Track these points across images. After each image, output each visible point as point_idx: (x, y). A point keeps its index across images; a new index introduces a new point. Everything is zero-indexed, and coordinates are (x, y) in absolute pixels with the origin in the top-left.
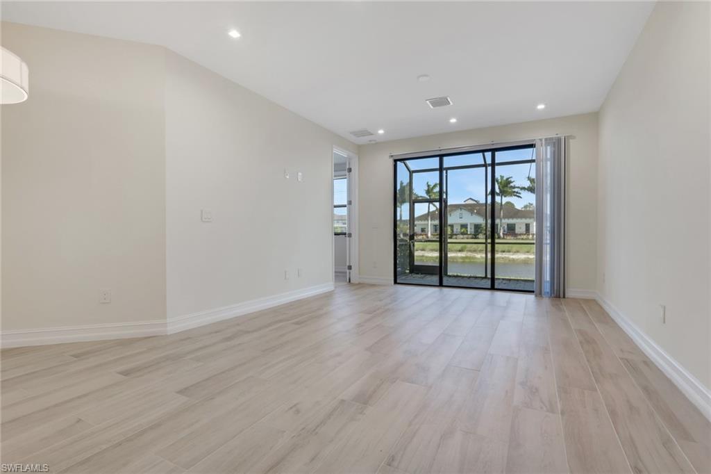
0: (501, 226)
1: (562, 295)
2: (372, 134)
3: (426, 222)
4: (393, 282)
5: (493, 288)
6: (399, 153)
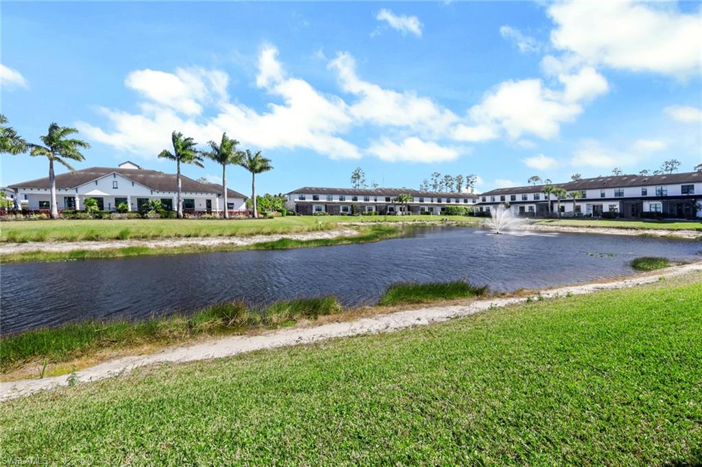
0: (179, 201)
3: (48, 192)
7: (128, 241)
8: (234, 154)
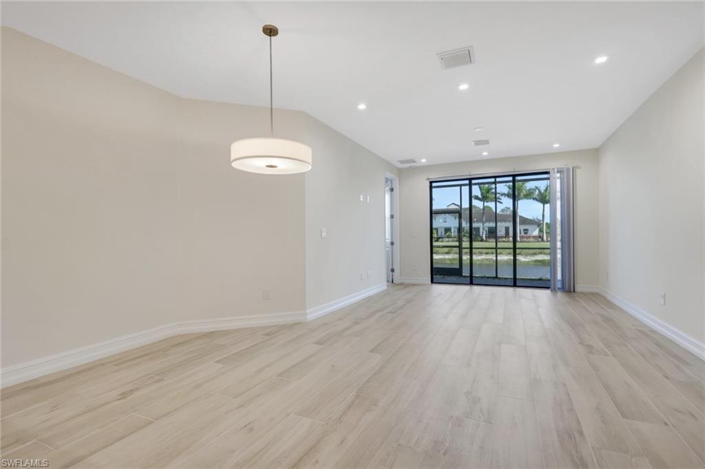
0: (483, 229)
1: (572, 290)
2: (415, 162)
4: (430, 282)
5: (515, 285)
6: (434, 177)
7: (452, 255)
8: (524, 192)
